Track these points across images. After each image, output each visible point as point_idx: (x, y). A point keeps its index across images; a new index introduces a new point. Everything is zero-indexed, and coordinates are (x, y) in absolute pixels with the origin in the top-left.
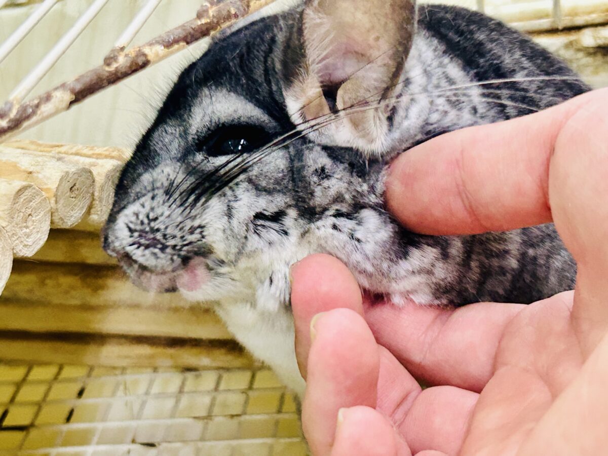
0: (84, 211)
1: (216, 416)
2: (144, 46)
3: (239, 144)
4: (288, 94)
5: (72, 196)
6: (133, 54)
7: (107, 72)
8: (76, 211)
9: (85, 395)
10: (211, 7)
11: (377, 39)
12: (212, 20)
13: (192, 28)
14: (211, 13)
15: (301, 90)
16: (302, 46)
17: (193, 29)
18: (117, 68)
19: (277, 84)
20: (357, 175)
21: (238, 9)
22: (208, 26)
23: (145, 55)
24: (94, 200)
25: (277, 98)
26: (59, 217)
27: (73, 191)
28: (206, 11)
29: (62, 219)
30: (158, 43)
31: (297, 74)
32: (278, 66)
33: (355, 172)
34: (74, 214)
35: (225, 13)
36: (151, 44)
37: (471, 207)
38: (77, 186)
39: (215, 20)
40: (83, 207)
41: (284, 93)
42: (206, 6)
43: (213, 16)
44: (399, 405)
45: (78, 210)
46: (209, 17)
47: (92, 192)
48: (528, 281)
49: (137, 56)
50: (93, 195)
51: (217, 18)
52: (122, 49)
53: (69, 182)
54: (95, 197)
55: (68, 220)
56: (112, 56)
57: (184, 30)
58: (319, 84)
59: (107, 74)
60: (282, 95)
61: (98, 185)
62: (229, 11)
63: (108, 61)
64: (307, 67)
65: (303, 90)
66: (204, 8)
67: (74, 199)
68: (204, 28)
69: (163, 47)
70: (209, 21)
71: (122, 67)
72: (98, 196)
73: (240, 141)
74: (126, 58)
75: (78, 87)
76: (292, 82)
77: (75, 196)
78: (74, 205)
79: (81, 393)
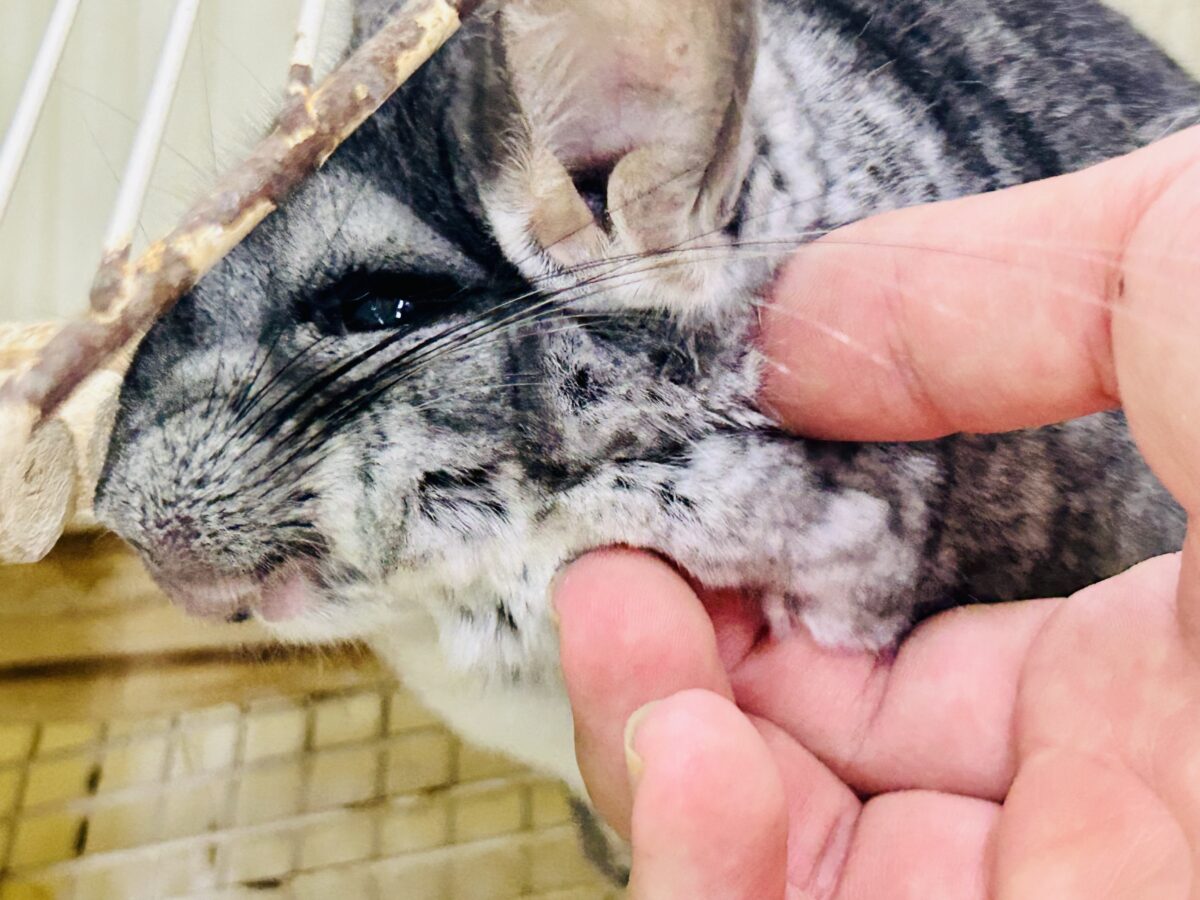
0: (63, 513)
1: (396, 795)
2: (175, 234)
3: (395, 309)
4: (494, 197)
5: (32, 490)
6: (154, 265)
7: (106, 326)
8: (46, 519)
9: (102, 785)
10: (310, 93)
11: (682, 50)
12: (319, 127)
13: (276, 161)
14: (313, 111)
15: (522, 187)
16: (507, 87)
17: (281, 163)
18: (125, 311)
19: (466, 177)
20: (672, 380)
21: (372, 84)
22: (313, 145)
23: (181, 260)
24: (78, 478)
25: (470, 208)
26: (12, 547)
27: (31, 479)
28: (301, 109)
29: (18, 549)
30: (206, 220)
31: (507, 152)
32: (465, 137)
33: (667, 373)
34: (44, 526)
35: (343, 103)
36: (190, 228)
37: (925, 394)
38: (39, 464)
39: (326, 127)
40: (60, 505)
41: (483, 197)
42: (298, 94)
43: (321, 119)
44: (823, 853)
45: (51, 515)
46: (309, 123)
47: (71, 464)
48: (1071, 566)
49: (165, 267)
50: (75, 468)
51: (330, 121)
52: (125, 254)
53: (18, 463)
54: (80, 473)
55: (32, 545)
56: (108, 283)
57: (261, 169)
58: (561, 169)
59: (104, 333)
60: (477, 201)
61: (82, 444)
62: (352, 97)
63: (101, 297)
64: (526, 134)
65: (525, 187)
66: (296, 102)
67: (36, 497)
68: (305, 154)
69: (220, 230)
70: (311, 132)
71: (137, 305)
72: (86, 469)
73: (398, 303)
74: (140, 281)
75: (44, 385)
76: (497, 169)
77: (38, 487)
78: (40, 508)
79: (93, 781)
